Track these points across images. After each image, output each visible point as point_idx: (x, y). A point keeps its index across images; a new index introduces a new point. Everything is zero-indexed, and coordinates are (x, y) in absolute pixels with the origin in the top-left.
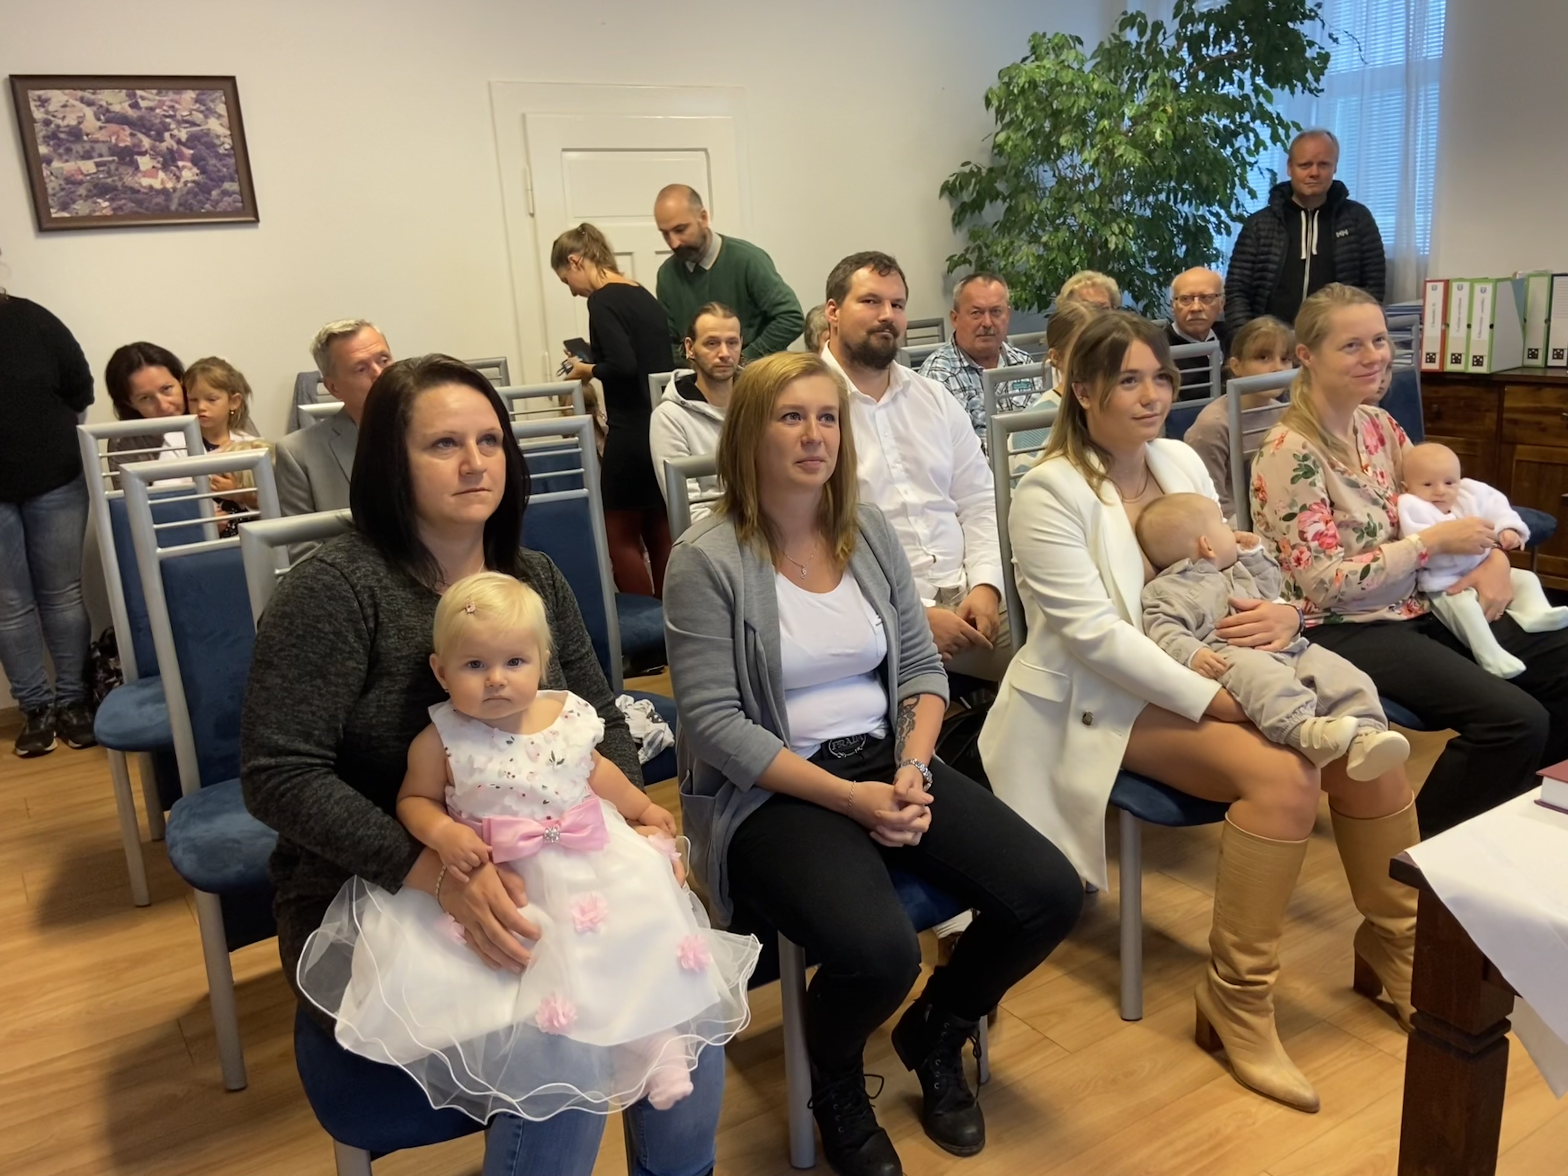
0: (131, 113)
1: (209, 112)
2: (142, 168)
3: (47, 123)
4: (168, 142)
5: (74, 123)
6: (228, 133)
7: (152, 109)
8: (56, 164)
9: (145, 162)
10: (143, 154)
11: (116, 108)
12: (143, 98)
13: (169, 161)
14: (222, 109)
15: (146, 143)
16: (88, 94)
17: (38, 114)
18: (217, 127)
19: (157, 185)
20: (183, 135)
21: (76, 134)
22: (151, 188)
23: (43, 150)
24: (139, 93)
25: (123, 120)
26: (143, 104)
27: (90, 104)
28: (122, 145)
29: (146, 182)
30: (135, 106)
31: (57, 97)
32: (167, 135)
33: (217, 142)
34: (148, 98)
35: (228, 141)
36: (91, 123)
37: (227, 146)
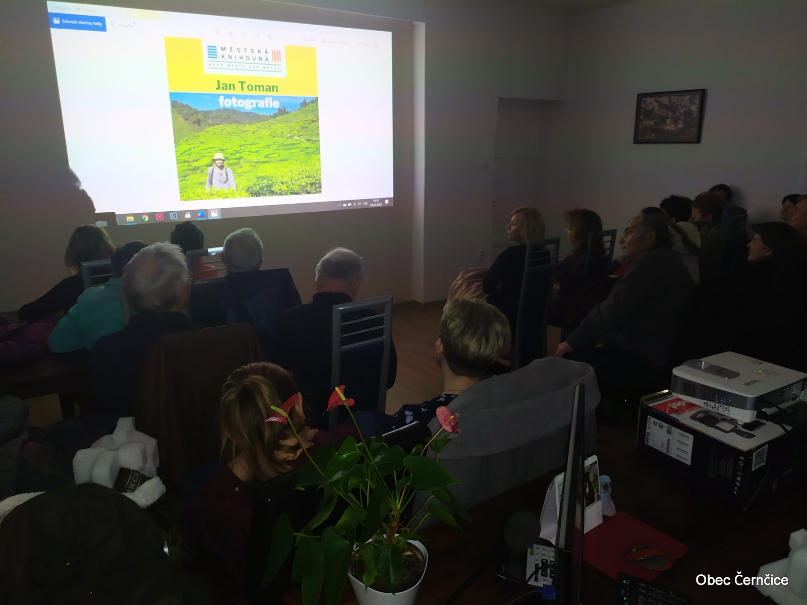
0: (668, 104)
1: (693, 103)
2: (667, 123)
3: (645, 108)
4: (677, 114)
5: (651, 108)
6: (697, 110)
7: (675, 102)
8: (644, 122)
9: (668, 121)
10: (668, 119)
11: (665, 103)
12: (673, 99)
13: (675, 121)
14: (697, 101)
15: (670, 114)
16: (657, 99)
17: (643, 106)
18: (694, 108)
19: (670, 128)
20: (682, 112)
21: (651, 111)
22: (668, 129)
23: (641, 117)
24: (673, 97)
25: (665, 107)
26: (673, 101)
27: (656, 101)
28: (663, 115)
29: (667, 128)
30: (670, 102)
31: (649, 100)
32: (677, 111)
33: (693, 113)
34: (675, 98)
35: (696, 113)
36: (656, 108)
37: (695, 115)
